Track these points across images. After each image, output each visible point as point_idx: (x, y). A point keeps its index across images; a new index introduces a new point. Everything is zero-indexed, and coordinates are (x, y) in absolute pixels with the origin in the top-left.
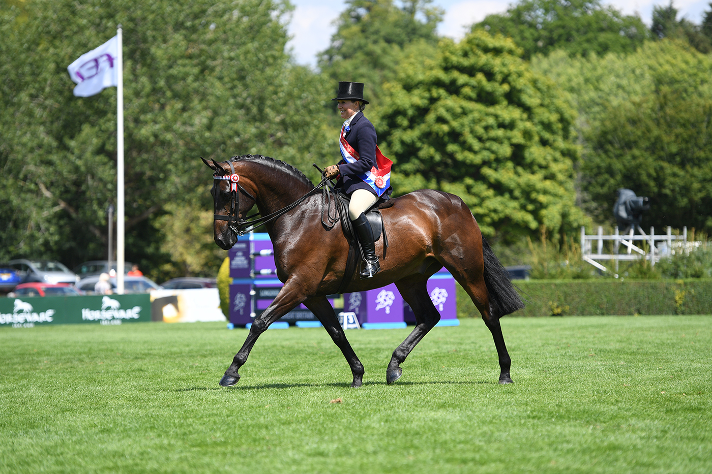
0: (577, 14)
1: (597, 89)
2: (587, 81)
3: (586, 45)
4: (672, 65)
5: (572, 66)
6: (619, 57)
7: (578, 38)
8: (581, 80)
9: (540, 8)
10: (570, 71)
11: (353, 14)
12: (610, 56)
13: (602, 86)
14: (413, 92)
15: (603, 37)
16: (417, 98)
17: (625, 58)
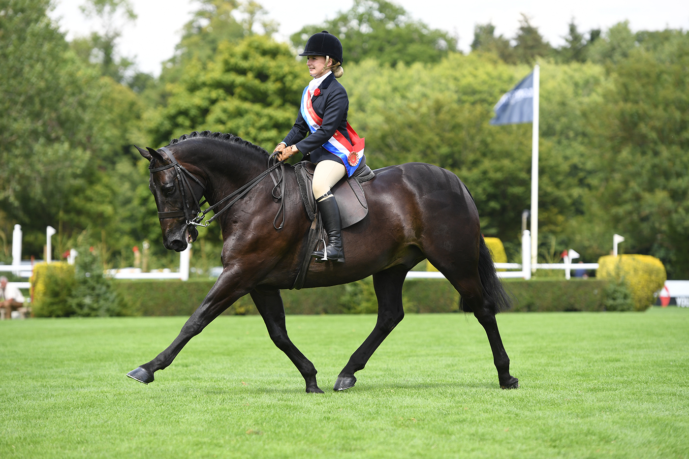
0: (390, 26)
1: (403, 97)
2: (395, 89)
3: (395, 56)
4: (475, 76)
5: (381, 75)
6: (425, 67)
7: (388, 49)
8: (389, 88)
9: (354, 18)
10: (379, 79)
11: (195, 25)
12: (417, 66)
13: (409, 95)
14: (195, 93)
15: (413, 48)
16: (198, 100)
17: (432, 68)
